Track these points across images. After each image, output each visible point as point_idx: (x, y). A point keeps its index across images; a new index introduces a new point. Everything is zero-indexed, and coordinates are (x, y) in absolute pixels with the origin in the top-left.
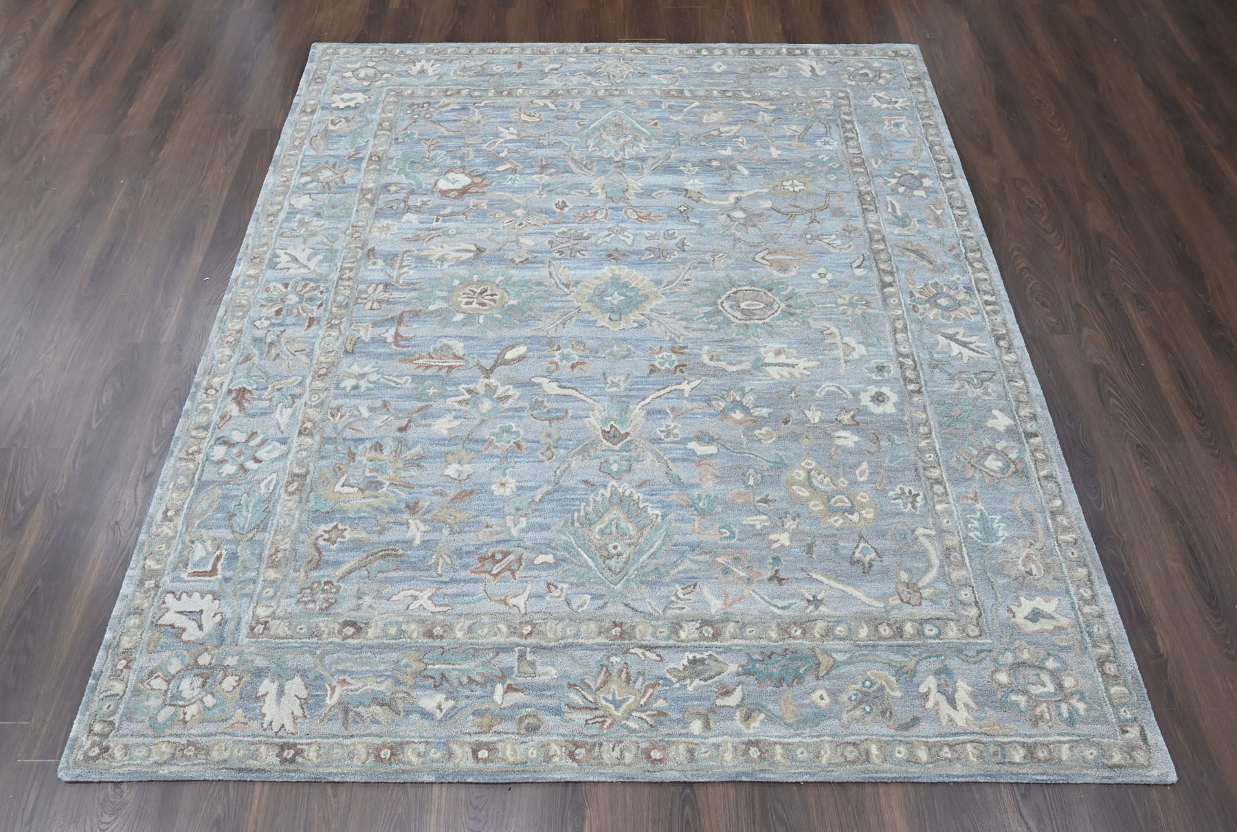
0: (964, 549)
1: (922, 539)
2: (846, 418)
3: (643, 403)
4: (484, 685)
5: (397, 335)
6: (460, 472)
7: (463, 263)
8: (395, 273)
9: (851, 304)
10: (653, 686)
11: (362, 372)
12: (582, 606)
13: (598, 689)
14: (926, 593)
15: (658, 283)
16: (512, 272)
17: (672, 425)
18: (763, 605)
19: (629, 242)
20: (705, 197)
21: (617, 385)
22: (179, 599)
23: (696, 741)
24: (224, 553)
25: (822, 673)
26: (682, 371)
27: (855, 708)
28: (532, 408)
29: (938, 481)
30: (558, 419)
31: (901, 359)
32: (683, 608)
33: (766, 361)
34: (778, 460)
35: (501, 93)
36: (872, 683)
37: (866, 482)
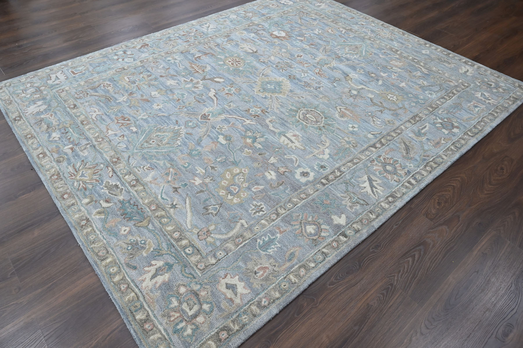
0: (246, 242)
1: (239, 225)
2: (282, 170)
3: (228, 116)
4: (70, 142)
5: (199, 57)
6: (155, 95)
7: (246, 52)
8: (225, 44)
9: (349, 142)
10: (97, 181)
11: (177, 58)
12: (120, 147)
13: (86, 168)
14: (209, 239)
15: (291, 91)
16: (255, 62)
17: (225, 127)
18: (158, 192)
19: (303, 76)
20: (351, 81)
21: (230, 107)
22: (61, 74)
23: (79, 204)
24: (84, 72)
25: (138, 225)
26: (255, 117)
27: (127, 244)
28: (198, 95)
29: (278, 215)
30: (199, 102)
31: (336, 171)
32: (139, 171)
33: (286, 135)
34: (238, 162)
35: (333, 21)
36: (144, 244)
37: (253, 192)
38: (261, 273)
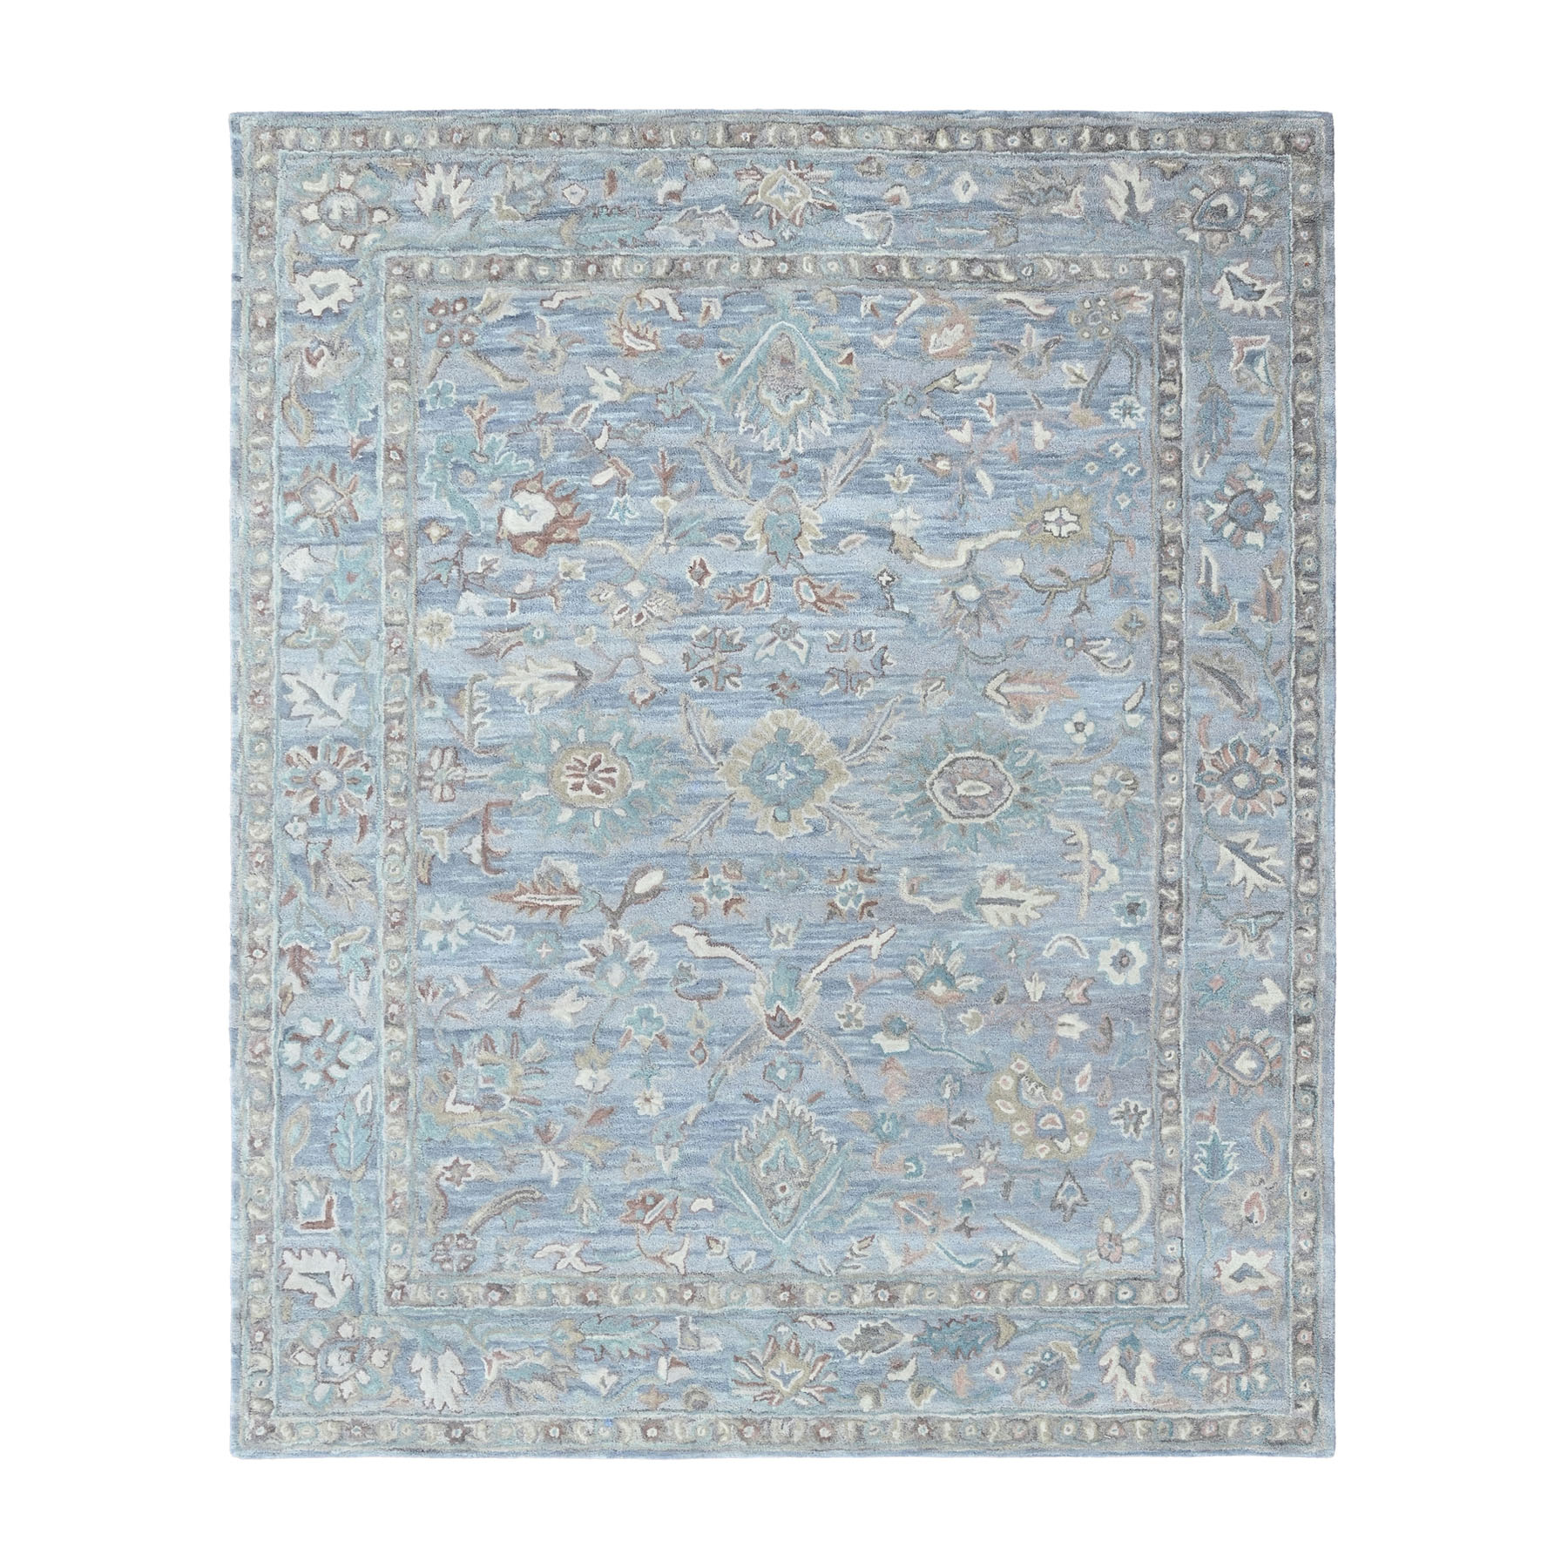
0: (1183, 1189)
1: (1138, 1176)
2: (1075, 993)
3: (818, 970)
4: (647, 1358)
5: (485, 850)
6: (594, 1081)
7: (559, 704)
8: (465, 727)
9: (1114, 787)
10: (824, 1359)
11: (448, 918)
12: (746, 1265)
13: (766, 1363)
14: (1129, 1246)
15: (841, 743)
16: (634, 722)
17: (854, 1007)
18: (945, 1263)
19: (802, 654)
20: (921, 551)
21: (786, 940)
22: (300, 1257)
23: (865, 1418)
24: (335, 1198)
25: (1002, 1342)
26: (870, 915)
27: (1031, 1382)
28: (677, 981)
29: (1171, 1094)
30: (709, 997)
31: (1163, 891)
32: (858, 1267)
33: (985, 895)
34: (982, 1060)
35: (584, 269)
36: (1053, 1355)
37: (1087, 1094)
38: (1256, 1211)
